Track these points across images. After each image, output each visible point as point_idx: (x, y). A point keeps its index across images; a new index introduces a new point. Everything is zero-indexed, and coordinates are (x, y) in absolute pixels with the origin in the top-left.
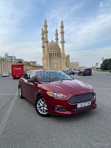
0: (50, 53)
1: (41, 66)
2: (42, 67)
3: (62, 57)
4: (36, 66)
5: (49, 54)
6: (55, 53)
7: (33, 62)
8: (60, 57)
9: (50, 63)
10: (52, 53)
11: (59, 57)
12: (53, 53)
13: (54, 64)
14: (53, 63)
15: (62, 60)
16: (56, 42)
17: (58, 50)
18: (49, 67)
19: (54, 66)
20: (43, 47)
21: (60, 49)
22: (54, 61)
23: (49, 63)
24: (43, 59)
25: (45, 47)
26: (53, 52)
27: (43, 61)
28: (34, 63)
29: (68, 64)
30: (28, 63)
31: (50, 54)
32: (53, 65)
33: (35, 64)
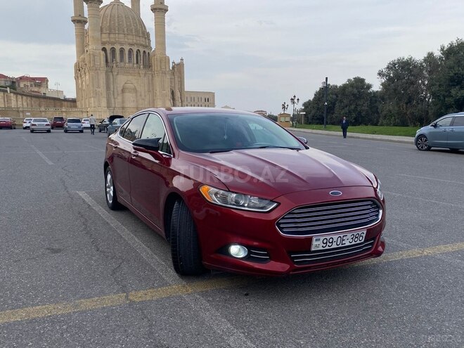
0: (108, 47)
1: (66, 100)
2: (74, 101)
3: (156, 67)
4: (45, 97)
5: (103, 53)
6: (127, 48)
7: (34, 79)
8: (148, 66)
9: (108, 88)
10: (118, 48)
11: (144, 67)
12: (122, 51)
13: (123, 91)
14: (120, 89)
15: (157, 80)
16: (133, 5)
17: (142, 41)
18: (104, 103)
19: (123, 102)
20: (79, 21)
21: (148, 34)
22: (122, 80)
23: (103, 89)
24: (79, 69)
25: (86, 22)
26: (121, 44)
27: (77, 78)
28: (39, 85)
29: (178, 95)
30: (13, 82)
31: (108, 52)
32: (120, 98)
33: (42, 90)
